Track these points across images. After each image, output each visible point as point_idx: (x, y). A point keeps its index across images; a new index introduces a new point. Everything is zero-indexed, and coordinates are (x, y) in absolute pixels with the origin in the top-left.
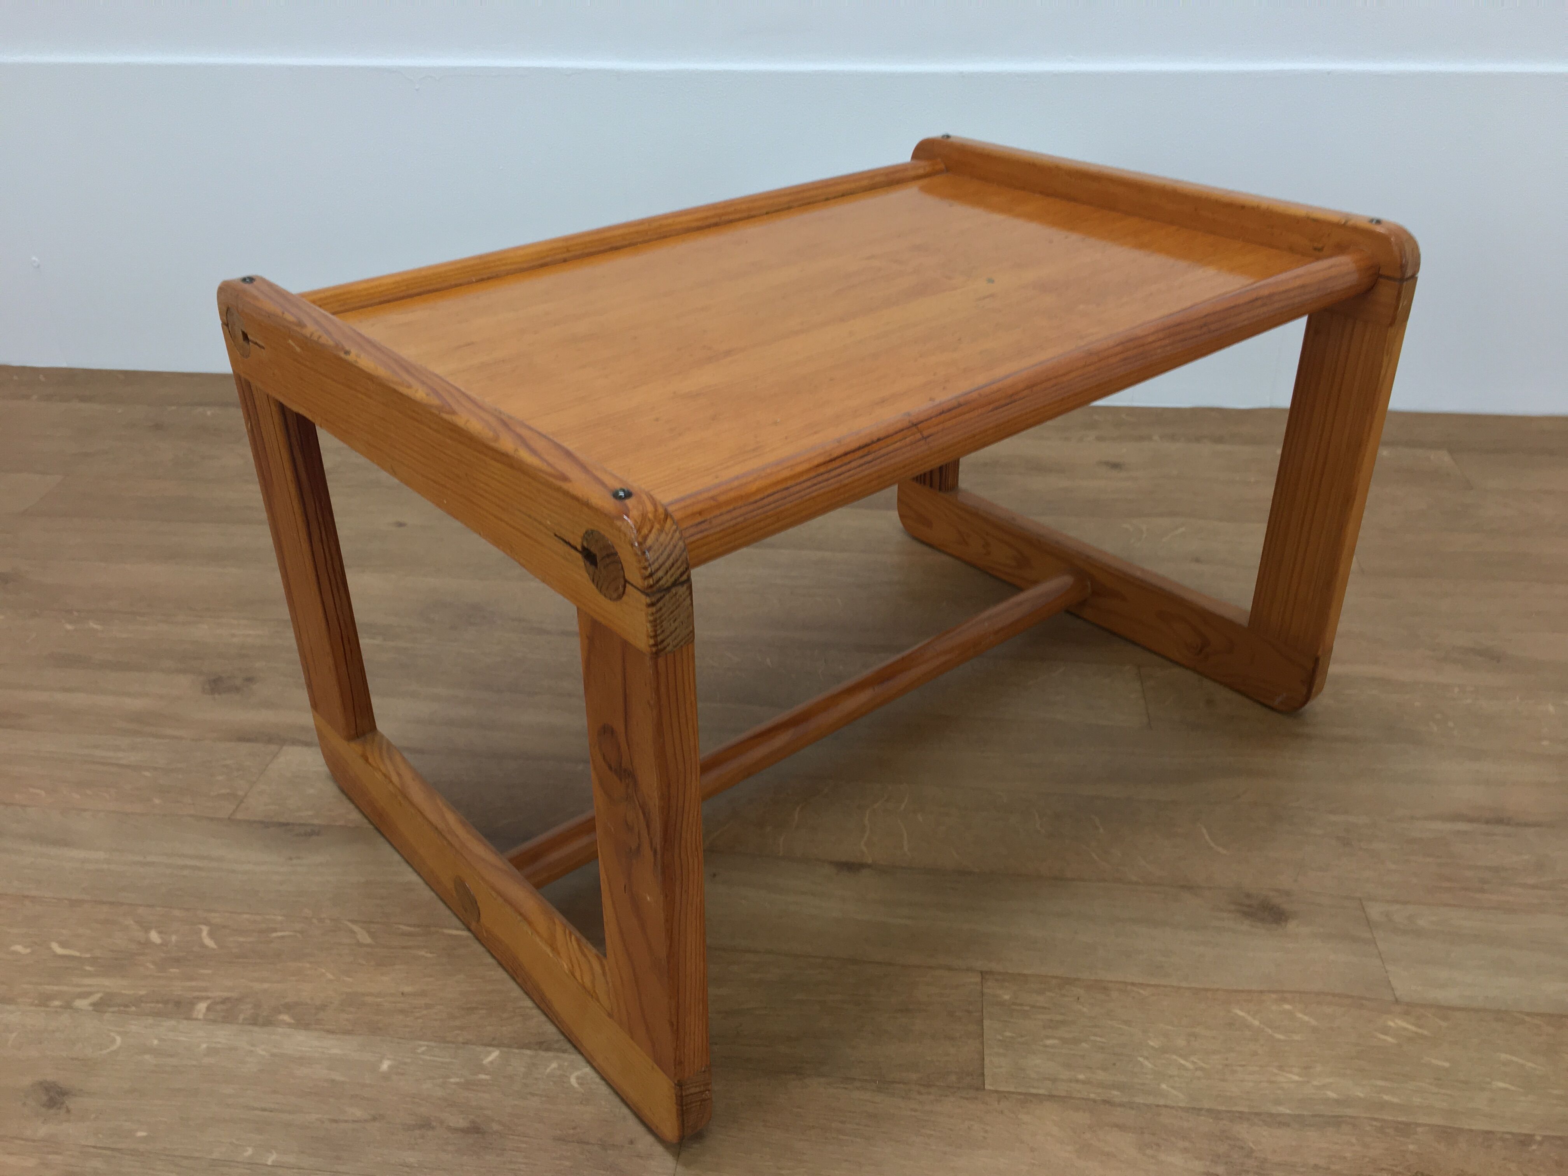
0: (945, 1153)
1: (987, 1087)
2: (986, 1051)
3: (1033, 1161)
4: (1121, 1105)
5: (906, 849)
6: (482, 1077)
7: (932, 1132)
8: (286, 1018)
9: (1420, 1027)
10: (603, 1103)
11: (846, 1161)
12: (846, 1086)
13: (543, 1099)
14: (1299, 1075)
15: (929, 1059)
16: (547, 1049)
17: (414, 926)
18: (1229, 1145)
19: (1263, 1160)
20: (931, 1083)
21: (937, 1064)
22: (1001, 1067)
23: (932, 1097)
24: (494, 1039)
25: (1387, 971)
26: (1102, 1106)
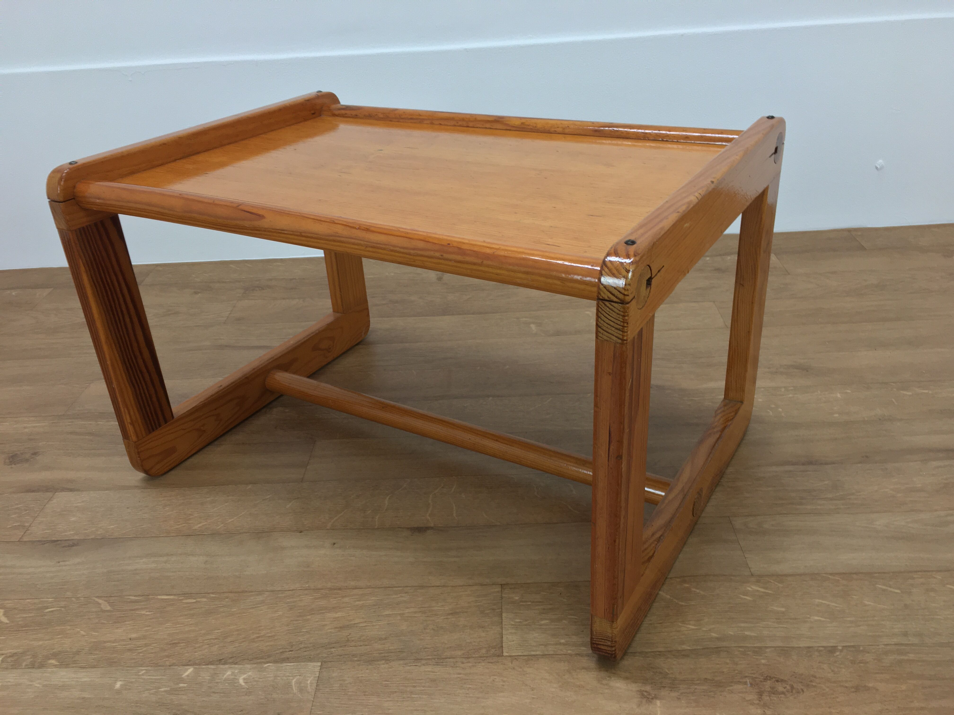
0: (478, 698)
1: (505, 654)
2: (504, 633)
3: (533, 696)
5: (454, 515)
6: (181, 685)
7: (470, 686)
8: (53, 662)
9: (766, 588)
10: (260, 693)
11: (416, 710)
12: (417, 664)
13: (222, 695)
14: (694, 625)
15: (468, 641)
16: (225, 664)
17: (139, 596)
18: (654, 672)
19: (674, 679)
20: (470, 656)
21: (474, 644)
22: (513, 641)
23: (470, 665)
24: (190, 661)
25: (746, 558)
26: (576, 658)
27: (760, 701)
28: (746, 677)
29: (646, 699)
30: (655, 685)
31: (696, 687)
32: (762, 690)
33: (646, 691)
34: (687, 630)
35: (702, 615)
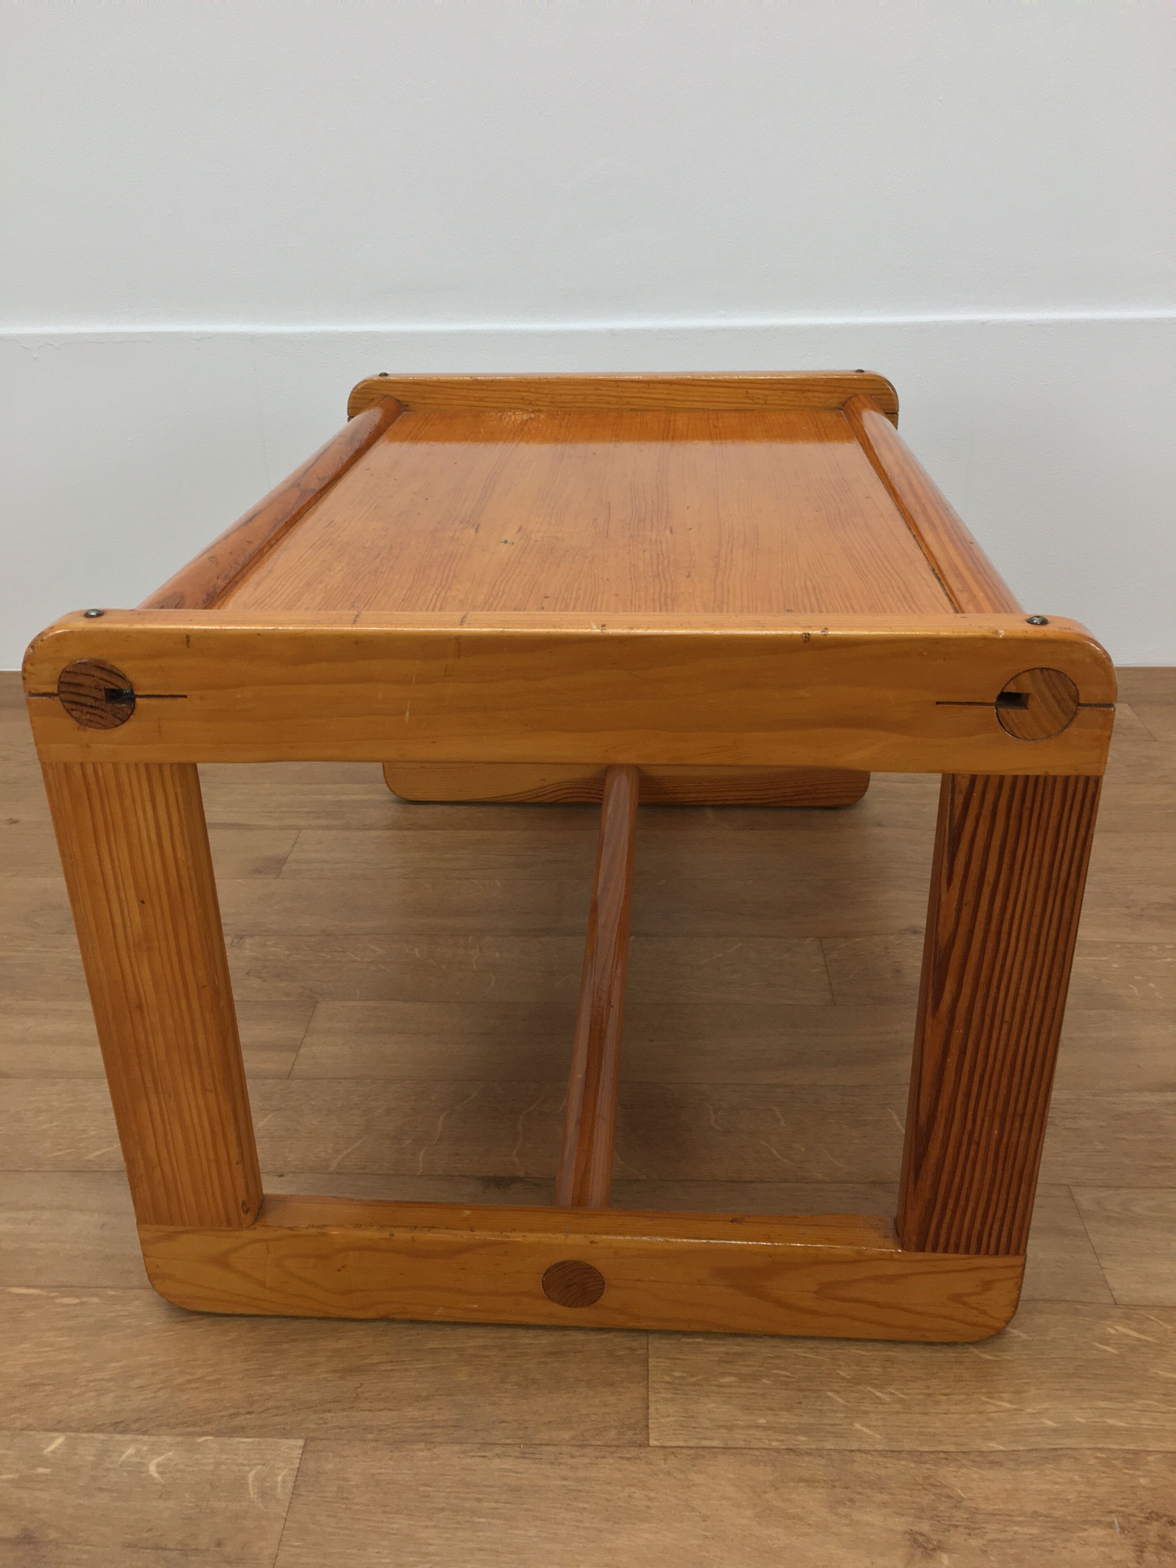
0: (600, 1531)
1: (653, 1442)
2: (652, 1397)
3: (704, 1533)
4: (808, 1453)
6: (41, 1470)
7: (586, 1506)
9: (1143, 1332)
10: (187, 1495)
11: (480, 1550)
12: (485, 1454)
13: (115, 1495)
14: (1011, 1402)
15: (584, 1411)
16: (124, 1432)
18: (935, 1494)
19: (974, 1510)
20: (586, 1443)
21: (594, 1417)
22: (668, 1416)
23: (586, 1461)
24: (59, 1422)
25: (1102, 1268)
26: (787, 1457)
27: (1139, 1563)
28: (1111, 1512)
29: (921, 1549)
30: (939, 1521)
31: (1016, 1528)
32: (1144, 1540)
33: (922, 1534)
34: (997, 1412)
35: (1025, 1380)
